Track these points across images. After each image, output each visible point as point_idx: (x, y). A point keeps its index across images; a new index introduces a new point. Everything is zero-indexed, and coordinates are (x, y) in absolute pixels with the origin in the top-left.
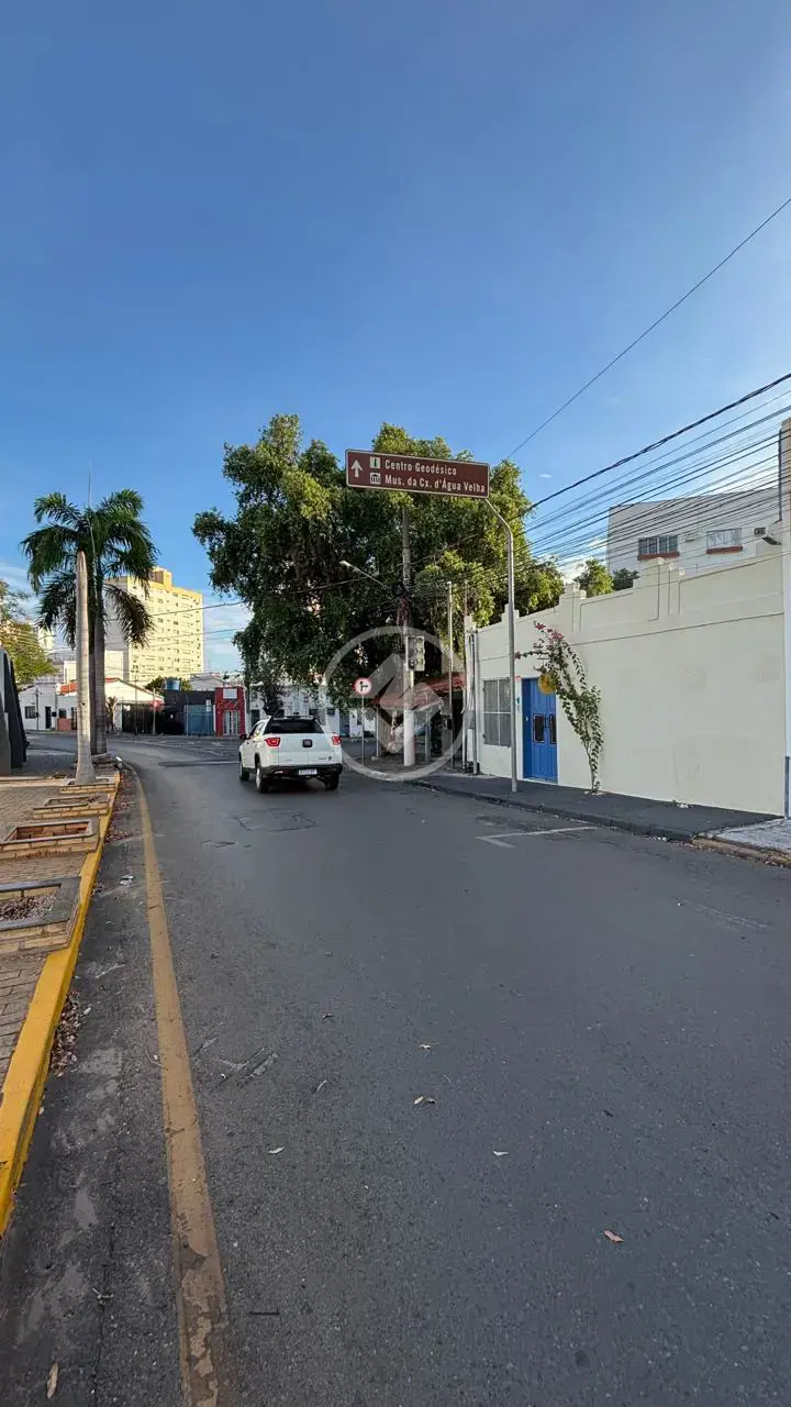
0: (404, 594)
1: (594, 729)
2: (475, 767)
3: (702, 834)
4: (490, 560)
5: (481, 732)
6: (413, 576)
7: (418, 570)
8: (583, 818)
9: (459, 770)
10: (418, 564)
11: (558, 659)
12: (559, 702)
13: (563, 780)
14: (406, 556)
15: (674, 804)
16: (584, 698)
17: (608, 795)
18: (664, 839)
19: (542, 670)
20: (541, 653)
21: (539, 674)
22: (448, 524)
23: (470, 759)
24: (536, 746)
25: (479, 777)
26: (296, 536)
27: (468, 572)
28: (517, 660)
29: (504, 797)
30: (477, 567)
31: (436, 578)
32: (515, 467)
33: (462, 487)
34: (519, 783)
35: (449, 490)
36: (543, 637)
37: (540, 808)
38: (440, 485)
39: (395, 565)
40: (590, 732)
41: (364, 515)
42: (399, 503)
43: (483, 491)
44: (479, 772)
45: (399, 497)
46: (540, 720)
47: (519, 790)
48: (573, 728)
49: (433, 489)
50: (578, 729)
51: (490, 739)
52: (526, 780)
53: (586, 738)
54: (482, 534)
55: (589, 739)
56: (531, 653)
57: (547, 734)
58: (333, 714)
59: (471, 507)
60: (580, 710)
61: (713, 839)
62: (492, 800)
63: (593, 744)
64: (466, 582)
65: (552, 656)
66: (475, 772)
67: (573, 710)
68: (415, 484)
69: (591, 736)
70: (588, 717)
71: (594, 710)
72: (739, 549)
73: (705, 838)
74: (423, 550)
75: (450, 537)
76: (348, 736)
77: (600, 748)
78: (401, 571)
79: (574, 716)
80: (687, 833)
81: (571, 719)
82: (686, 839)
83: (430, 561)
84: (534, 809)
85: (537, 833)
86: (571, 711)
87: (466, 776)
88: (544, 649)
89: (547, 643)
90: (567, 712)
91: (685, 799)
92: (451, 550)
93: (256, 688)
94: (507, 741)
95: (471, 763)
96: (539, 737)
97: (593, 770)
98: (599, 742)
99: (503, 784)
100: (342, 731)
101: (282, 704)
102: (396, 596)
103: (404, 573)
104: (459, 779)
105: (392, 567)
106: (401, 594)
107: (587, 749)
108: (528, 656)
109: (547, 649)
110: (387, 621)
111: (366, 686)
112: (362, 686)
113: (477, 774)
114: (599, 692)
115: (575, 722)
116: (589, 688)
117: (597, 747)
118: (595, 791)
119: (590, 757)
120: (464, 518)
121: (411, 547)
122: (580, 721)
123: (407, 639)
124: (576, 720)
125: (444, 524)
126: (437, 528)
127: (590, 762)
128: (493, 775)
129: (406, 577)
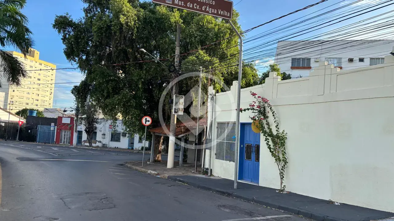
0: (175, 71)
1: (283, 155)
2: (209, 171)
4: (223, 58)
5: (214, 152)
6: (180, 62)
7: (184, 59)
8: (280, 208)
9: (199, 172)
10: (183, 56)
11: (263, 112)
12: (262, 138)
13: (262, 183)
14: (177, 51)
16: (278, 137)
17: (290, 194)
19: (253, 119)
20: (253, 109)
21: (252, 121)
22: (202, 36)
23: (207, 166)
24: (247, 163)
25: (211, 177)
26: (115, 32)
27: (211, 63)
28: (240, 113)
29: (230, 191)
30: (216, 60)
31: (193, 63)
32: (237, 12)
33: (218, 12)
34: (238, 183)
35: (210, 12)
36: (255, 100)
37: (253, 200)
38: (206, 9)
39: (171, 55)
40: (281, 156)
41: (155, 26)
42: (175, 22)
43: (229, 15)
44: (211, 175)
45: (175, 17)
46: (249, 147)
47: (238, 188)
48: (270, 154)
49: (201, 11)
50: (273, 155)
51: (219, 156)
52: (239, 181)
53: (278, 160)
54: (220, 44)
55: (280, 161)
56: (248, 109)
57: (253, 156)
58: (125, 136)
59: (214, 29)
60: (275, 143)
62: (223, 193)
63: (282, 163)
64: (210, 67)
65: (260, 111)
66: (209, 174)
67: (271, 143)
68: (191, 6)
69: (281, 158)
70: (279, 147)
71: (283, 144)
74: (186, 50)
75: (202, 43)
76: (132, 149)
77: (286, 166)
78: (174, 59)
79: (272, 147)
81: (270, 148)
83: (192, 54)
84: (248, 200)
85: (258, 218)
86: (269, 143)
87: (204, 176)
88: (255, 107)
89: (257, 104)
90: (267, 144)
91: (338, 200)
92: (202, 49)
93: (82, 119)
94: (230, 158)
95: (207, 169)
96: (249, 157)
97: (282, 179)
98: (286, 162)
99: (228, 183)
100: (129, 146)
101: (96, 128)
102: (170, 72)
103: (176, 60)
104: (199, 178)
105: (169, 56)
106: (173, 71)
107: (278, 166)
108: (247, 111)
109: (257, 107)
110: (164, 85)
111: (149, 121)
112: (146, 121)
113: (210, 176)
114: (287, 133)
115: (272, 150)
116: (281, 131)
117: (284, 165)
118: (282, 191)
119: (280, 171)
120: (210, 34)
121: (180, 46)
122: (275, 150)
123: (175, 96)
124: (272, 149)
125: (200, 36)
126: (196, 37)
127: (280, 174)
128: (220, 177)
129: (177, 62)
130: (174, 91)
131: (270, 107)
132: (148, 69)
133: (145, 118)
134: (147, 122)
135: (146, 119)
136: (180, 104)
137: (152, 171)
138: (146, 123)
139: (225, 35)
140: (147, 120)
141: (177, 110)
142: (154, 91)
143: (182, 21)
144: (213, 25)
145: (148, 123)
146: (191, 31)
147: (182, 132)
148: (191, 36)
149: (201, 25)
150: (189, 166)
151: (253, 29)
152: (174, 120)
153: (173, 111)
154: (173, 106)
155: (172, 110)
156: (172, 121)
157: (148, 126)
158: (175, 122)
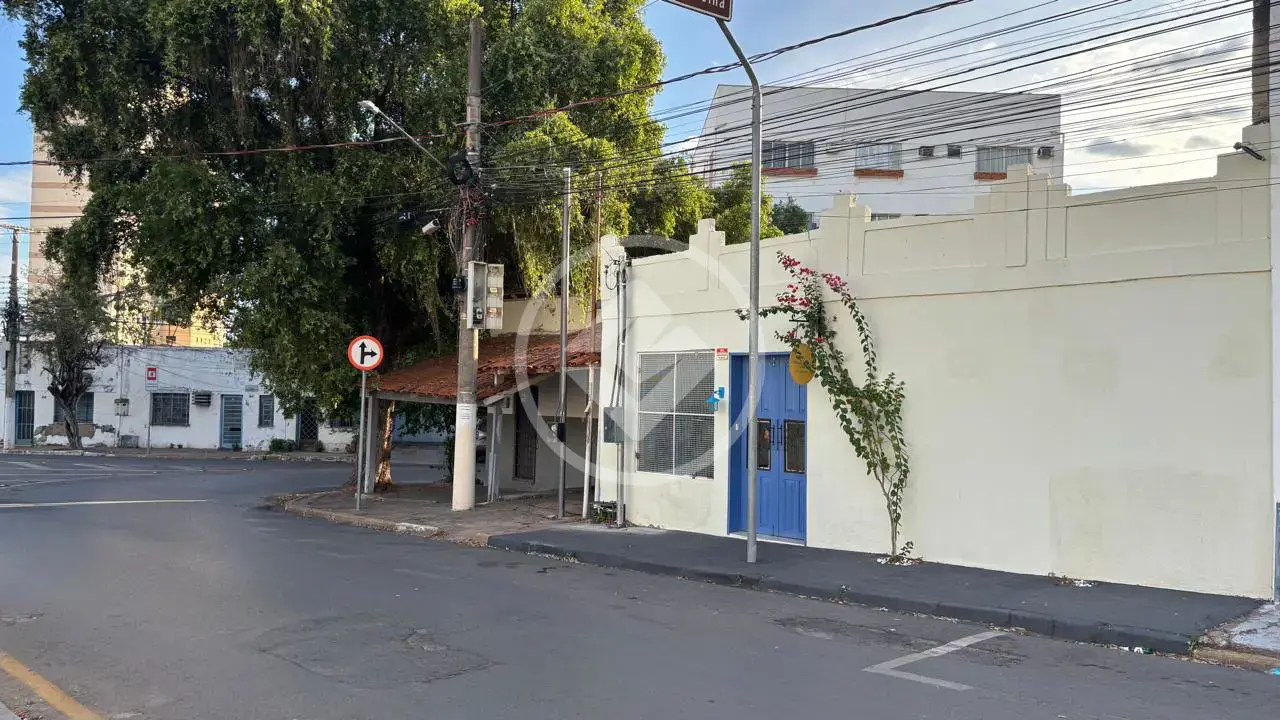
0: (470, 180)
1: (897, 448)
2: (618, 512)
3: (1205, 639)
9: (577, 517)
10: (499, 129)
11: (817, 321)
13: (818, 536)
14: (473, 110)
16: (871, 394)
18: (1138, 649)
19: (790, 338)
20: (790, 309)
21: (787, 348)
22: (553, 62)
23: (604, 497)
25: (630, 530)
26: (247, 35)
27: (595, 155)
28: (761, 318)
30: (607, 147)
31: (541, 157)
36: (795, 281)
37: (842, 594)
39: (448, 124)
40: (888, 453)
43: (722, 5)
44: (627, 522)
47: (761, 560)
48: (852, 447)
50: (860, 450)
51: (651, 461)
52: (732, 536)
53: (877, 464)
55: (885, 468)
56: (774, 310)
57: (776, 455)
60: (866, 416)
61: (1229, 647)
63: (894, 475)
65: (809, 317)
66: (619, 521)
67: (852, 414)
69: (891, 460)
70: (881, 428)
71: (893, 416)
72: (899, 174)
73: (1214, 646)
76: (237, 449)
78: (462, 138)
79: (856, 426)
80: (1184, 639)
81: (849, 430)
82: (1181, 649)
84: (823, 595)
85: (942, 650)
86: (848, 416)
87: (601, 528)
88: (797, 306)
89: (800, 294)
90: (843, 418)
93: (29, 345)
95: (607, 505)
97: (894, 521)
98: (906, 472)
100: (224, 438)
101: (90, 379)
103: (469, 142)
104: (579, 532)
105: (442, 126)
106: (463, 181)
107: (883, 486)
108: (770, 315)
109: (800, 304)
110: (425, 229)
111: (373, 354)
112: (364, 354)
113: (623, 526)
114: (903, 383)
115: (856, 436)
116: (881, 378)
117: (901, 481)
118: (899, 558)
119: (888, 498)
120: (582, 57)
121: (485, 95)
122: (867, 435)
123: (471, 266)
124: (858, 432)
125: (549, 61)
126: (536, 67)
127: (889, 507)
128: (658, 528)
129: (473, 150)
130: (467, 248)
131: (849, 304)
132: (355, 169)
133: (360, 342)
134: (367, 358)
135: (363, 346)
136: (489, 292)
137: (415, 526)
138: (362, 362)
139: (632, 62)
140: (366, 350)
141: (479, 313)
142: (381, 248)
143: (481, 9)
144: (585, 28)
145: (371, 362)
146: (519, 45)
147: (493, 386)
148: (519, 62)
149: (549, 25)
151: (780, 51)
152: (471, 347)
153: (467, 317)
154: (464, 302)
155: (463, 316)
156: (462, 354)
157: (368, 371)
158: (476, 356)
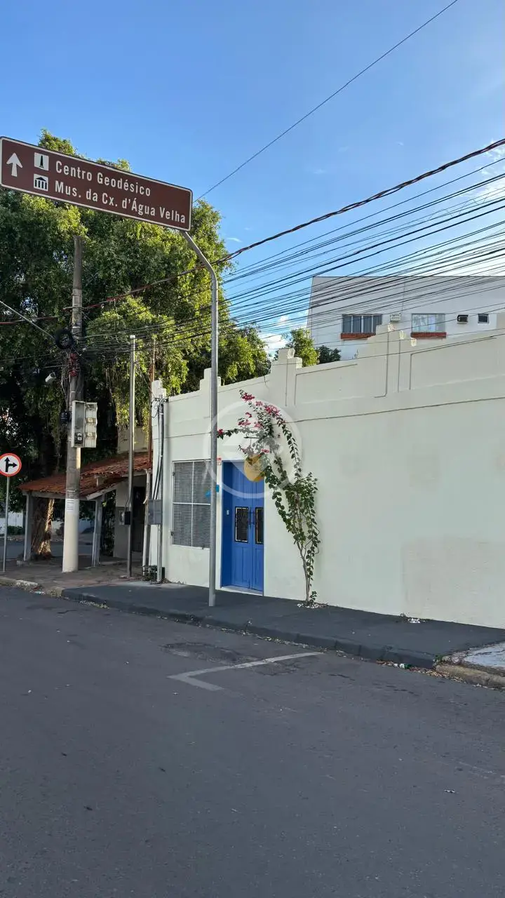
0: (72, 345)
1: (310, 526)
2: (159, 573)
3: (446, 658)
4: (183, 315)
5: (168, 528)
6: (84, 326)
7: (92, 318)
8: (299, 639)
9: (138, 577)
10: (91, 312)
13: (271, 589)
14: (77, 299)
15: (403, 619)
16: (298, 487)
17: (327, 610)
18: (402, 665)
22: (133, 265)
23: (153, 562)
24: (240, 549)
25: (164, 585)
27: (156, 327)
29: (198, 614)
30: (168, 322)
31: (115, 328)
32: (214, 210)
33: (158, 212)
34: (218, 593)
35: (140, 213)
37: (246, 628)
38: (130, 205)
39: (60, 308)
40: (305, 529)
41: (21, 240)
42: (70, 232)
43: (183, 221)
44: (164, 580)
45: (70, 219)
46: (242, 513)
47: (217, 605)
48: (284, 525)
49: (120, 209)
50: (290, 526)
51: (179, 537)
52: (224, 589)
53: (299, 537)
54: (175, 283)
55: (304, 539)
57: (251, 532)
59: (162, 248)
60: (293, 502)
61: (460, 664)
62: (183, 618)
63: (308, 544)
64: (155, 336)
66: (158, 580)
67: (285, 502)
68: (95, 199)
69: (307, 534)
70: (302, 511)
71: (310, 503)
72: (442, 335)
73: (450, 663)
74: (98, 293)
75: (135, 280)
77: (316, 549)
78: (69, 318)
79: (286, 510)
80: (429, 657)
81: (282, 514)
82: (428, 665)
83: (108, 307)
84: (235, 629)
85: (248, 665)
86: (282, 503)
87: (147, 584)
90: (278, 505)
92: (135, 295)
94: (202, 540)
95: (155, 568)
96: (243, 536)
97: (308, 577)
98: (316, 542)
99: (197, 594)
102: (62, 347)
103: (73, 319)
104: (133, 588)
105: (56, 311)
106: (69, 346)
107: (301, 551)
110: (47, 380)
111: (14, 465)
112: (8, 465)
113: (161, 582)
114: (316, 480)
115: (287, 517)
116: (304, 475)
117: (312, 548)
118: (311, 603)
119: (304, 561)
120: (153, 261)
121: (84, 288)
122: (293, 516)
123: (74, 403)
124: (288, 515)
125: (128, 263)
126: (118, 268)
127: (304, 567)
128: (183, 584)
129: (76, 325)
130: (72, 392)
131: (282, 426)
132: (8, 341)
133: (5, 458)
134: (10, 468)
135: (7, 460)
136: (87, 422)
137: (25, 582)
138: (7, 471)
139: (188, 263)
140: (9, 463)
141: (80, 436)
142: (25, 394)
143: (87, 230)
144: (158, 240)
145: (13, 471)
146: (106, 254)
147: (94, 486)
148: (107, 265)
149: (130, 240)
150: (114, 565)
152: (75, 460)
153: (71, 439)
154: (70, 429)
155: (69, 438)
156: (69, 464)
157: (12, 477)
158: (79, 466)
